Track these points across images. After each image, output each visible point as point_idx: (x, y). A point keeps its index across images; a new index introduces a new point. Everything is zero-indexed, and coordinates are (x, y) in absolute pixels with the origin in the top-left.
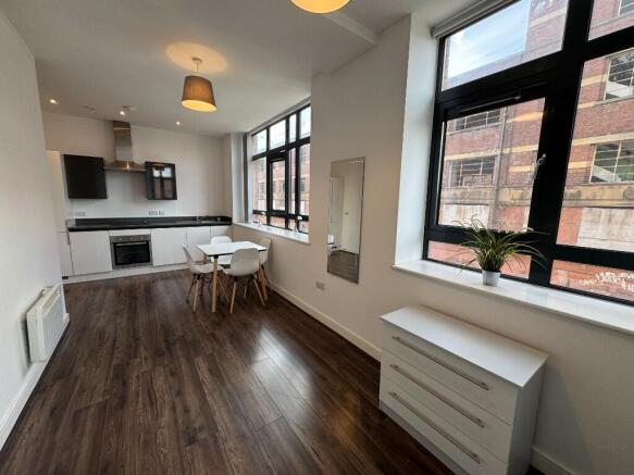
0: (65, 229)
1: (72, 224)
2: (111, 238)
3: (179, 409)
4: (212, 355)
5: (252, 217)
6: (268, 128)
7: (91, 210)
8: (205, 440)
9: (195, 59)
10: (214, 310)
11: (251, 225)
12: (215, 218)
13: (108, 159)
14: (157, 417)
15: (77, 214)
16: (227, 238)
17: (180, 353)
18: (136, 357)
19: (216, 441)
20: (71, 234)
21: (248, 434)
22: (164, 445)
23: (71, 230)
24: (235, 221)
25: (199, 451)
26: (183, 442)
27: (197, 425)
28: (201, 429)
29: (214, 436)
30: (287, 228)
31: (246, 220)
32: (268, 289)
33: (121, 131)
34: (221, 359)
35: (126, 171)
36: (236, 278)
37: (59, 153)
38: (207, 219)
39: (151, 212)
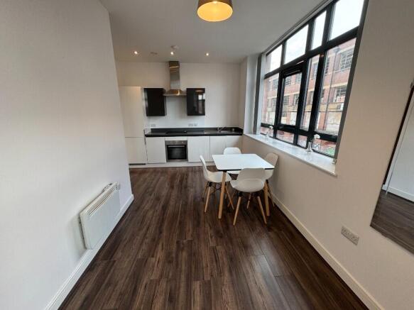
0: (143, 136)
1: (148, 132)
2: (166, 142)
5: (260, 130)
6: (284, 43)
7: (159, 123)
10: (220, 217)
11: (258, 137)
12: (230, 129)
13: (167, 89)
15: (153, 125)
16: (237, 149)
18: (153, 256)
20: (147, 138)
23: (147, 136)
24: (245, 132)
30: (296, 143)
31: (255, 132)
32: (270, 200)
33: (173, 68)
35: (177, 96)
36: (241, 194)
37: (140, 87)
38: (225, 129)
39: (190, 125)
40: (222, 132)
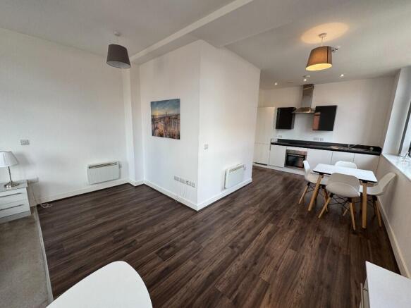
0: (269, 143)
1: (275, 141)
2: (287, 150)
3: (241, 235)
4: (279, 228)
7: (286, 135)
8: (235, 252)
9: (320, 35)
10: (309, 210)
13: (298, 108)
14: (234, 230)
15: (280, 136)
17: (268, 216)
19: (237, 256)
20: (273, 146)
21: (248, 269)
22: (225, 239)
23: (272, 144)
25: (229, 252)
26: (229, 245)
27: (239, 245)
28: (238, 247)
29: (238, 254)
31: (400, 154)
33: (308, 90)
34: (280, 233)
37: (274, 108)
38: (358, 146)
39: (315, 138)
40: (354, 149)
